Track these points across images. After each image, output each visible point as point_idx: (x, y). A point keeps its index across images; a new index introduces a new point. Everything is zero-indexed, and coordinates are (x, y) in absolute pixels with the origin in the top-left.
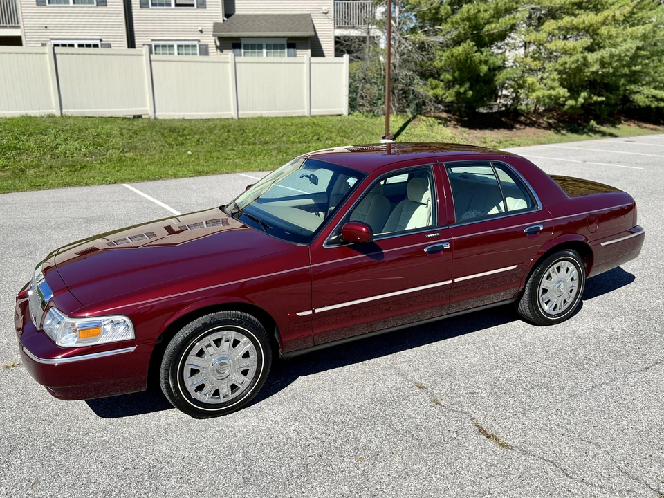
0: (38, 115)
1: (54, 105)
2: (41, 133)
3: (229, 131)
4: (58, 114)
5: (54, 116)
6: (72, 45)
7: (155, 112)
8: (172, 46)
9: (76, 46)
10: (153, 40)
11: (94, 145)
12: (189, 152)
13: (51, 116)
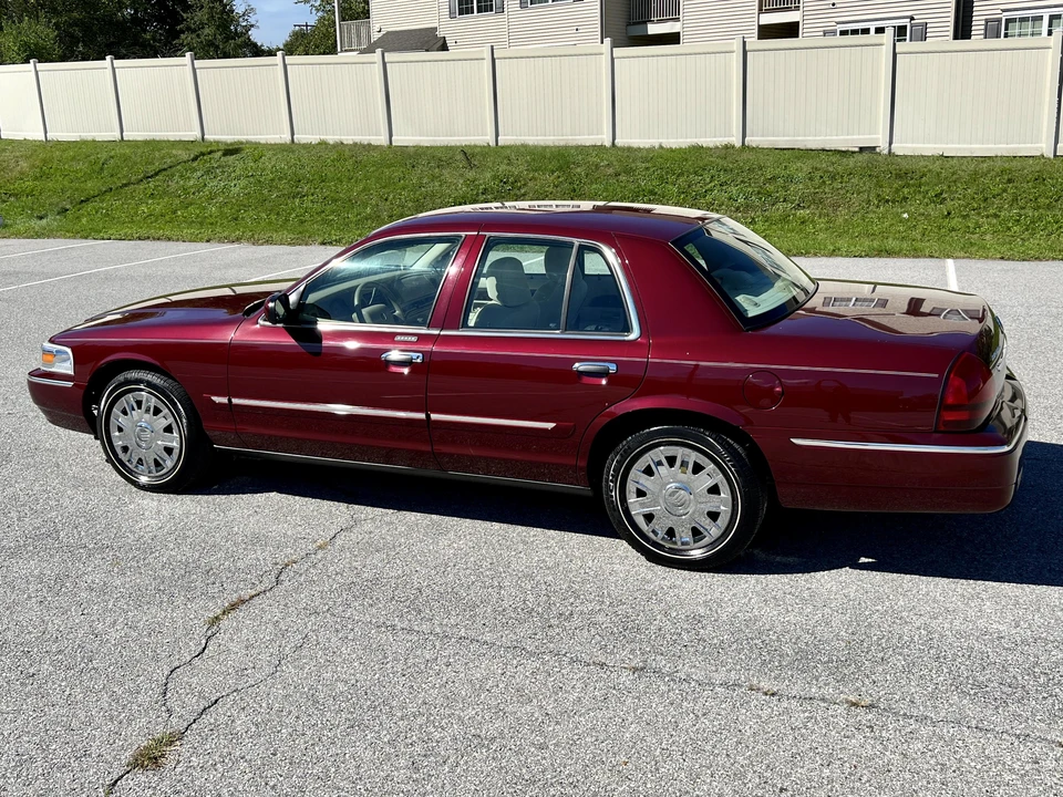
0: (711, 145)
1: (734, 133)
2: (696, 173)
3: (1010, 181)
4: (738, 144)
5: (733, 147)
6: (866, 31)
7: (890, 144)
8: (1041, 18)
9: (872, 31)
10: (1004, 11)
11: (759, 193)
12: (905, 215)
13: (728, 147)
